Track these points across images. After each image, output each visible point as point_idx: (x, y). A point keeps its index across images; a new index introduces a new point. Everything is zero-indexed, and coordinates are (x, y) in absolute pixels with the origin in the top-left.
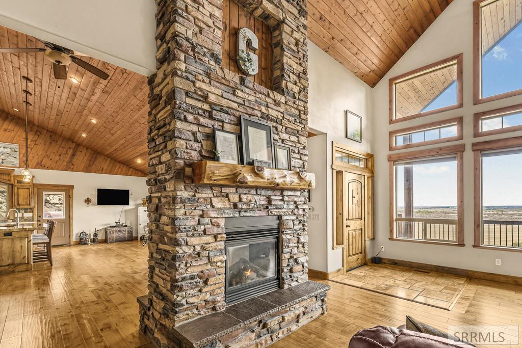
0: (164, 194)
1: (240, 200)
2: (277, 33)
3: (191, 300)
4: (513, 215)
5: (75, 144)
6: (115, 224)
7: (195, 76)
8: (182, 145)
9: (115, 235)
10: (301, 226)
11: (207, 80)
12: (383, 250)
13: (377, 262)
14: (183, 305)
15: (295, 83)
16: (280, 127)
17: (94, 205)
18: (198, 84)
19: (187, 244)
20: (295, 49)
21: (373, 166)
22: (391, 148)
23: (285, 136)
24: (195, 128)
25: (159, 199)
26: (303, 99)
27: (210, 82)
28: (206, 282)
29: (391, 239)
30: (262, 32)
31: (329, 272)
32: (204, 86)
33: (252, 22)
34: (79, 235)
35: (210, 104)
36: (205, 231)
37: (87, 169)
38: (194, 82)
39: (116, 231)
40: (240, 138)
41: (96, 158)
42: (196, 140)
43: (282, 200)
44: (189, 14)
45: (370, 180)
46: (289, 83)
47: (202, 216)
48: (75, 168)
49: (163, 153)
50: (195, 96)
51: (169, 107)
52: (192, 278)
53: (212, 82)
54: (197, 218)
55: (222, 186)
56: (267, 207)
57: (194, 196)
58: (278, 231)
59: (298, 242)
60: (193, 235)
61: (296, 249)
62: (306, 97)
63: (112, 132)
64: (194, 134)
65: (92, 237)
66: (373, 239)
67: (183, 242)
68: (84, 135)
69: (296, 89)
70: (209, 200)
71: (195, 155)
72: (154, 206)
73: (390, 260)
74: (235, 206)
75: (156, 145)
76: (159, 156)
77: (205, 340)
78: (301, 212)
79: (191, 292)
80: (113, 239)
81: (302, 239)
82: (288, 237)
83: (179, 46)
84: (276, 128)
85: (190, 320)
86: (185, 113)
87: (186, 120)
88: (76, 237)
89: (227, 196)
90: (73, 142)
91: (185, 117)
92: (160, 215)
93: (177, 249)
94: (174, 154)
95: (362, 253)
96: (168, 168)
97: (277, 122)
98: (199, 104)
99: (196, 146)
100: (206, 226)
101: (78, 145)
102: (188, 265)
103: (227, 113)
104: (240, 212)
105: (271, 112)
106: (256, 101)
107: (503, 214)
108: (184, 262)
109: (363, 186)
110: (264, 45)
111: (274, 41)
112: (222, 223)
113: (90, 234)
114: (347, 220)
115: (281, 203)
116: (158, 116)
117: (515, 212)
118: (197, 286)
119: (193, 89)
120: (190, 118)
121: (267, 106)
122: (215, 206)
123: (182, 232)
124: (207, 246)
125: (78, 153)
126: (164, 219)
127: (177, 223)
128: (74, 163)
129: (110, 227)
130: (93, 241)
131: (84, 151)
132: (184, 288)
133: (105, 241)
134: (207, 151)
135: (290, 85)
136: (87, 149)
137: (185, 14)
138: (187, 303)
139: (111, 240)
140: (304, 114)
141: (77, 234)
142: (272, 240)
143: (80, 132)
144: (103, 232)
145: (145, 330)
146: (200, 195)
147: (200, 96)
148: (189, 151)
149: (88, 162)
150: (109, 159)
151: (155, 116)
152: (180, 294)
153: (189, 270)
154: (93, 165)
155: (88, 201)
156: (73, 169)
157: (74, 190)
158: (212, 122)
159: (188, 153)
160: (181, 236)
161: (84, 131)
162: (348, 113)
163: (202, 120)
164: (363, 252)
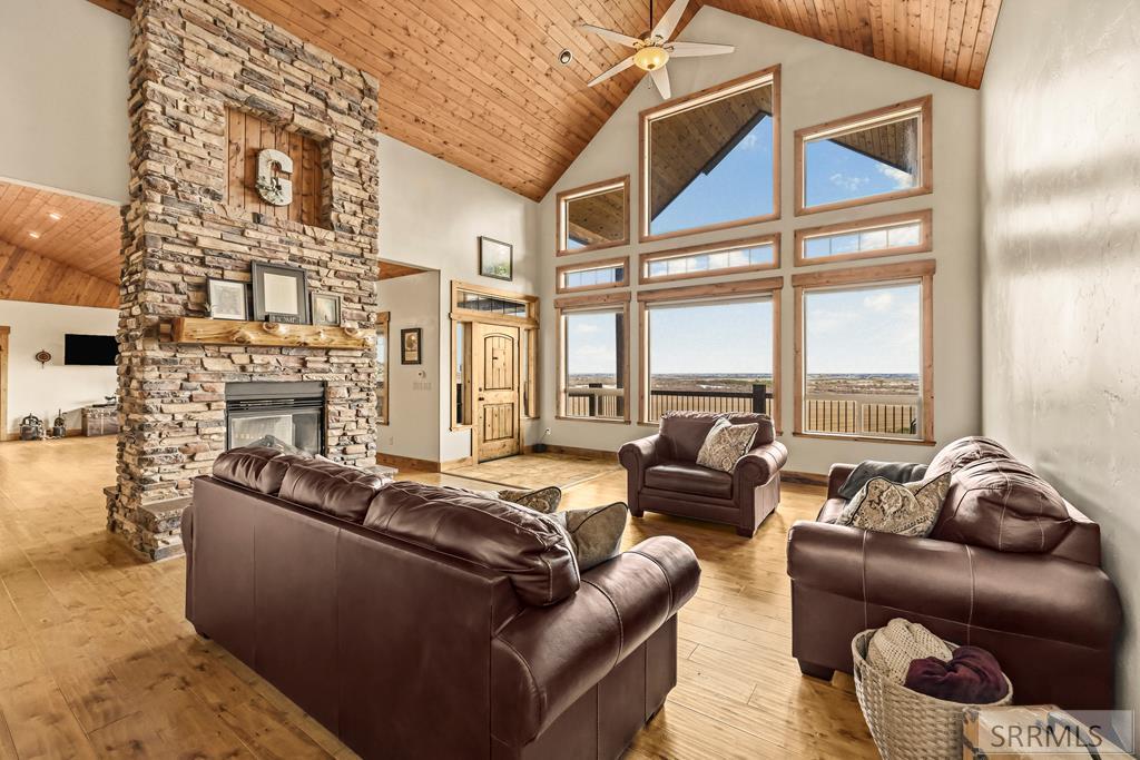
0: (135, 353)
1: (252, 361)
2: (325, 151)
3: (166, 477)
4: (896, 387)
5: (14, 248)
6: (105, 402)
7: (179, 219)
8: (156, 299)
9: (103, 422)
10: (363, 395)
11: (197, 221)
12: (549, 433)
13: (540, 450)
14: (154, 481)
15: (355, 214)
16: (323, 271)
17: (56, 364)
18: (181, 227)
19: (161, 411)
20: (356, 171)
21: (538, 314)
22: (558, 291)
23: (335, 282)
24: (177, 278)
25: (130, 360)
26: (369, 233)
27: (202, 223)
28: (192, 458)
29: (558, 417)
30: (303, 149)
31: (441, 461)
32: (191, 229)
33: (284, 138)
34: (21, 422)
35: (203, 250)
36: (191, 398)
37: (43, 297)
38: (175, 226)
39: (106, 415)
40: (249, 287)
41: (63, 275)
42: (178, 292)
43: (327, 361)
44: (169, 148)
45: (532, 334)
46: (344, 214)
47: (187, 380)
48: (12, 294)
49: (134, 305)
50: (178, 241)
51: (140, 253)
52: (168, 451)
53: (206, 224)
54: (179, 382)
55: (220, 346)
56: (300, 371)
57: (175, 356)
58: (322, 402)
59: (357, 415)
60: (172, 401)
61: (354, 424)
62: (375, 230)
63: (95, 235)
64: (174, 285)
65: (51, 425)
66: (537, 418)
67: (154, 409)
68: (35, 235)
69: (356, 222)
70: (198, 362)
71: (176, 310)
72: (125, 368)
73: (556, 447)
74: (243, 368)
75: (128, 293)
76: (130, 308)
77: (172, 512)
78: (363, 377)
79: (169, 467)
80: (99, 430)
81: (364, 412)
82: (339, 408)
83: (153, 186)
84: (318, 273)
85: (165, 500)
86: (160, 262)
87: (161, 269)
88: (14, 426)
89: (229, 357)
90: (9, 243)
91: (161, 266)
92: (131, 379)
93: (147, 416)
94: (144, 307)
95: (512, 437)
96: (139, 324)
97: (319, 265)
98: (184, 250)
99: (179, 298)
100: (194, 392)
101: (21, 250)
102: (163, 436)
103: (230, 257)
104: (251, 376)
105: (306, 253)
106: (281, 241)
107: (882, 387)
108: (157, 433)
109: (516, 342)
110: (306, 165)
111: (324, 160)
112: (221, 389)
113: (47, 421)
114: (480, 390)
115: (327, 366)
116: (132, 258)
117: (900, 384)
118: (177, 461)
119: (174, 233)
120: (169, 266)
121: (301, 245)
122: (209, 368)
123: (153, 397)
124: (196, 415)
125: (21, 265)
126: (134, 384)
127: (146, 387)
128: (12, 285)
129: (94, 406)
130: (54, 434)
131: (36, 262)
132: (156, 461)
133: (83, 433)
134: (197, 304)
135: (344, 218)
136: (42, 258)
137: (162, 149)
138: (161, 479)
139: (94, 432)
140: (371, 252)
141: (16, 421)
142: (313, 411)
143: (25, 230)
144: (78, 417)
145: (113, 525)
146: (184, 356)
147: (185, 240)
148: (165, 305)
149: (45, 284)
150: (93, 278)
151: (128, 258)
152: (150, 468)
153: (164, 441)
154: (56, 288)
155: (43, 357)
156: (9, 294)
157: (10, 336)
158: (205, 270)
159: (164, 307)
160: (151, 403)
161: (35, 229)
162: (484, 241)
163: (187, 268)
164: (516, 436)
